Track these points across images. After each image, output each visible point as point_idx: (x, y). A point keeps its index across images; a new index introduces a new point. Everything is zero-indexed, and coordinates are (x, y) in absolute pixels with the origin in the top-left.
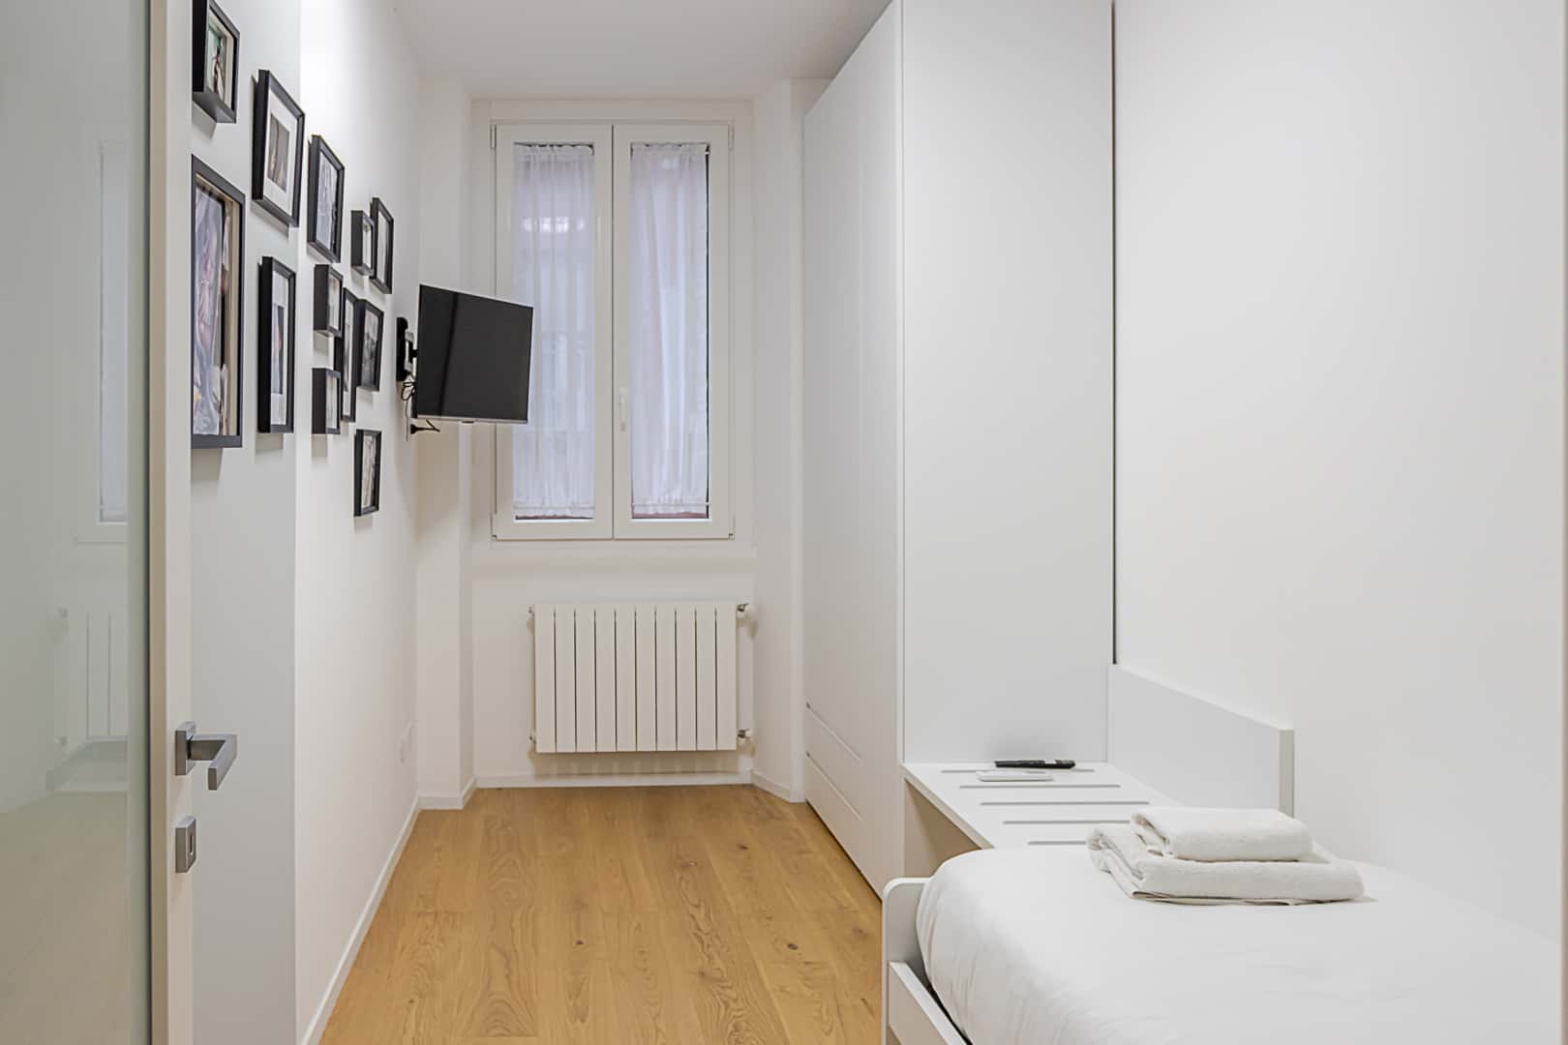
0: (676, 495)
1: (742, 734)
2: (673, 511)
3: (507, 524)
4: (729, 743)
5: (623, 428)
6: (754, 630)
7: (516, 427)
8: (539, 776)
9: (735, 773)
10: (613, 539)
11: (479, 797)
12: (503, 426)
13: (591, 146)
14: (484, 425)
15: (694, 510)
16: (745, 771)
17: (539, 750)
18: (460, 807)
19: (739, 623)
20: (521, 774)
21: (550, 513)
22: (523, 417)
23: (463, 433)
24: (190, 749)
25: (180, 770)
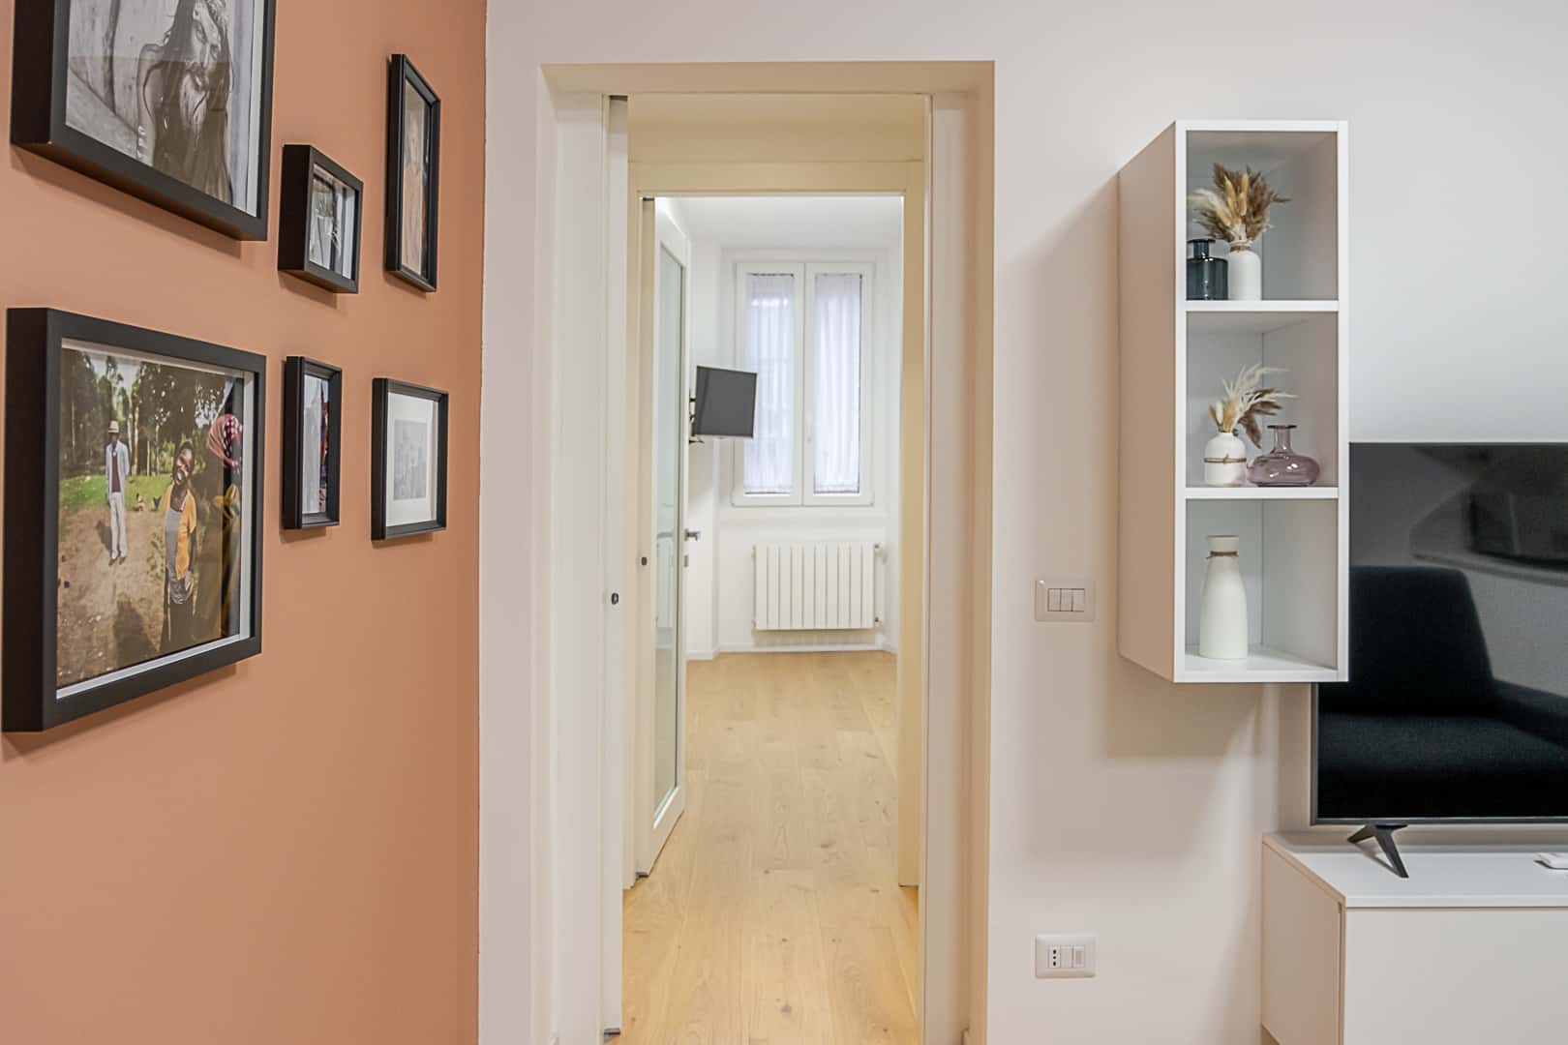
0: (841, 480)
1: (877, 620)
2: (839, 489)
3: (741, 497)
4: (868, 623)
5: (809, 440)
6: (885, 561)
7: (747, 440)
8: (758, 644)
9: (873, 643)
10: (803, 506)
11: (721, 656)
12: (738, 439)
13: (792, 275)
14: (728, 440)
15: (852, 489)
16: (879, 641)
17: (758, 628)
18: (711, 658)
19: (876, 555)
20: (748, 644)
21: (766, 490)
22: (751, 435)
23: (717, 444)
24: (688, 535)
25: (686, 540)
